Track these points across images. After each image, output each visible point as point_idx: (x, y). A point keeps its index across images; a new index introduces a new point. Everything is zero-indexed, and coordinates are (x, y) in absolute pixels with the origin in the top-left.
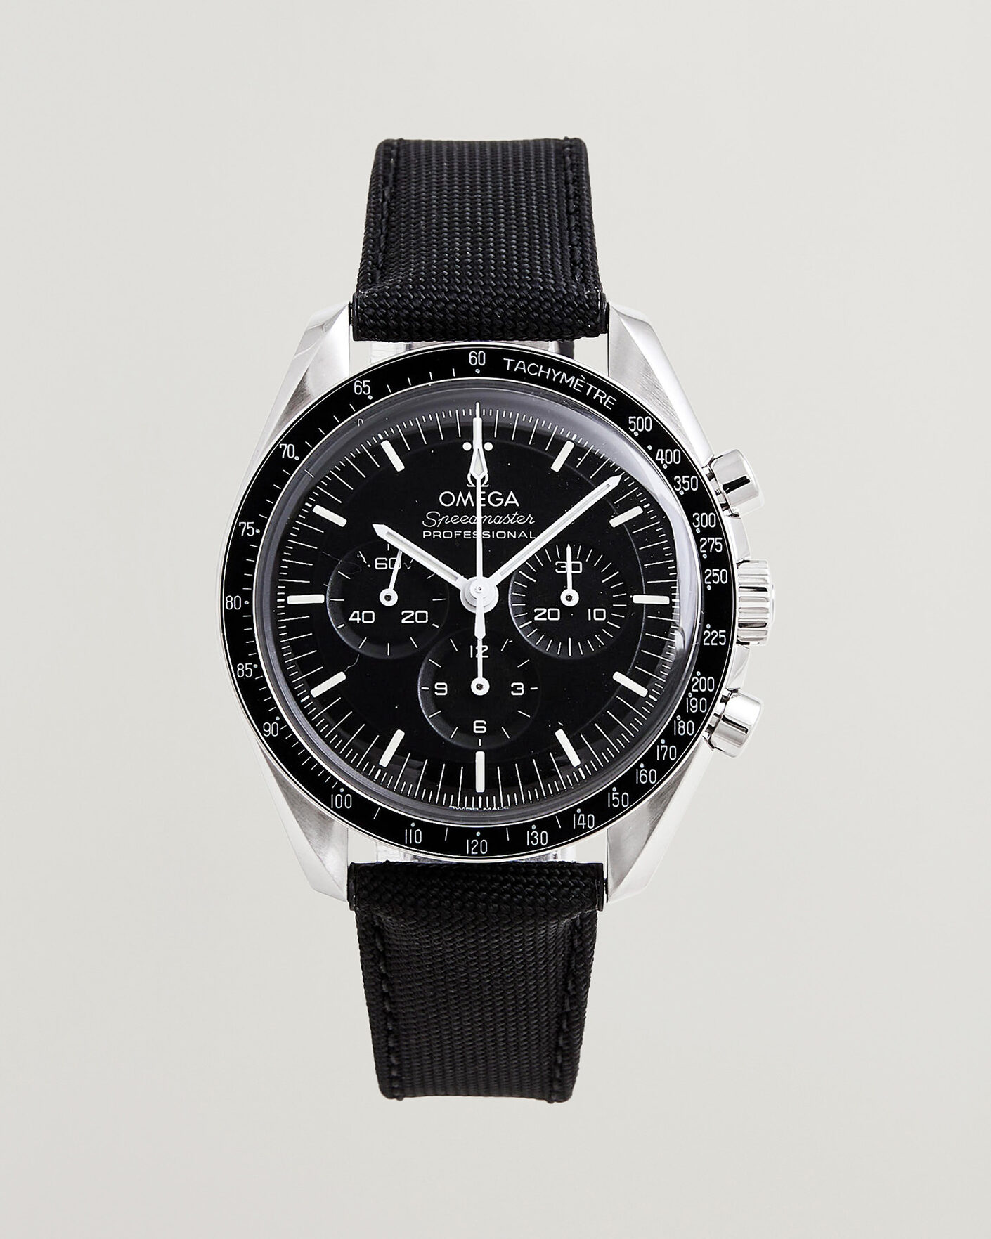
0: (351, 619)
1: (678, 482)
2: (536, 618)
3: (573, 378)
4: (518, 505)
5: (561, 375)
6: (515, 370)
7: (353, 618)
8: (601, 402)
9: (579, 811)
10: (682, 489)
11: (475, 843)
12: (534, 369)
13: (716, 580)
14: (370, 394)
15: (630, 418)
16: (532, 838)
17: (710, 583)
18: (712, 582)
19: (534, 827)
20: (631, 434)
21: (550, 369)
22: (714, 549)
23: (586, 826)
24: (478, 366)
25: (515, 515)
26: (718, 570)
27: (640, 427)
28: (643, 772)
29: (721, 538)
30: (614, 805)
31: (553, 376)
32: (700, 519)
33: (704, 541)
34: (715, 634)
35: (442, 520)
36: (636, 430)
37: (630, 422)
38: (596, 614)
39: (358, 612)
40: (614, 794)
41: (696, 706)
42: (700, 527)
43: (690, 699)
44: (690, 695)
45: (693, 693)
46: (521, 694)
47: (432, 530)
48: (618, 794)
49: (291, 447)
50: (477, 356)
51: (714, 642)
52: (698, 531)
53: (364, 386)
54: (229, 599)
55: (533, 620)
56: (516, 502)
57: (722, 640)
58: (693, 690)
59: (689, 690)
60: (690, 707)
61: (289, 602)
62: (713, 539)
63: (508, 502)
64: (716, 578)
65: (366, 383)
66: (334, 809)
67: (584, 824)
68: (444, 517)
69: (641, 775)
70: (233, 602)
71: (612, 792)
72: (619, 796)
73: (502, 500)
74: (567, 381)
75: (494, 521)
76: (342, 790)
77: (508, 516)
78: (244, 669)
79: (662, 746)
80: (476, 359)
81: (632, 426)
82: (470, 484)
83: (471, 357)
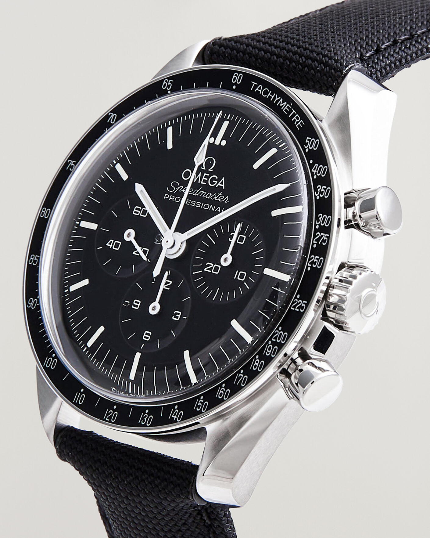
0: (107, 245)
1: (319, 190)
2: (205, 270)
3: (285, 103)
4: (224, 188)
5: (280, 99)
6: (255, 91)
7: (109, 244)
8: (295, 123)
9: (176, 407)
10: (319, 195)
11: (111, 412)
12: (266, 93)
13: (315, 265)
14: (169, 90)
15: (308, 138)
16: (143, 419)
17: (310, 265)
18: (312, 265)
19: (147, 411)
20: (304, 150)
21: (275, 94)
22: (321, 242)
23: (176, 419)
24: (236, 84)
25: (219, 194)
26: (318, 257)
27: (311, 146)
28: (223, 390)
29: (328, 235)
30: (197, 408)
31: (275, 99)
32: (321, 219)
33: (318, 235)
34: (300, 302)
35: (178, 188)
36: (308, 148)
37: (307, 141)
38: (239, 275)
39: (113, 241)
40: (200, 401)
41: (270, 351)
42: (320, 225)
43: (269, 345)
44: (270, 342)
45: (272, 341)
46: (177, 320)
47: (170, 194)
48: (202, 401)
49: (115, 116)
50: (237, 77)
51: (297, 308)
52: (317, 227)
53: (169, 84)
54: (44, 210)
55: (203, 270)
56: (223, 185)
57: (302, 308)
58: (273, 340)
59: (270, 339)
60: (266, 351)
61: (81, 225)
62: (324, 234)
63: (219, 184)
64: (315, 263)
65: (171, 82)
66: (45, 367)
67: (175, 417)
68: (180, 187)
69: (221, 392)
70: (45, 212)
71: (200, 399)
72: (202, 403)
73: (216, 182)
74: (281, 105)
75: (206, 196)
76: (54, 355)
77: (215, 195)
78: (34, 259)
79: (240, 375)
80: (236, 79)
81: (307, 144)
82: (203, 167)
83: (234, 76)
